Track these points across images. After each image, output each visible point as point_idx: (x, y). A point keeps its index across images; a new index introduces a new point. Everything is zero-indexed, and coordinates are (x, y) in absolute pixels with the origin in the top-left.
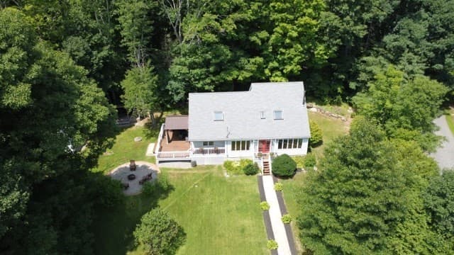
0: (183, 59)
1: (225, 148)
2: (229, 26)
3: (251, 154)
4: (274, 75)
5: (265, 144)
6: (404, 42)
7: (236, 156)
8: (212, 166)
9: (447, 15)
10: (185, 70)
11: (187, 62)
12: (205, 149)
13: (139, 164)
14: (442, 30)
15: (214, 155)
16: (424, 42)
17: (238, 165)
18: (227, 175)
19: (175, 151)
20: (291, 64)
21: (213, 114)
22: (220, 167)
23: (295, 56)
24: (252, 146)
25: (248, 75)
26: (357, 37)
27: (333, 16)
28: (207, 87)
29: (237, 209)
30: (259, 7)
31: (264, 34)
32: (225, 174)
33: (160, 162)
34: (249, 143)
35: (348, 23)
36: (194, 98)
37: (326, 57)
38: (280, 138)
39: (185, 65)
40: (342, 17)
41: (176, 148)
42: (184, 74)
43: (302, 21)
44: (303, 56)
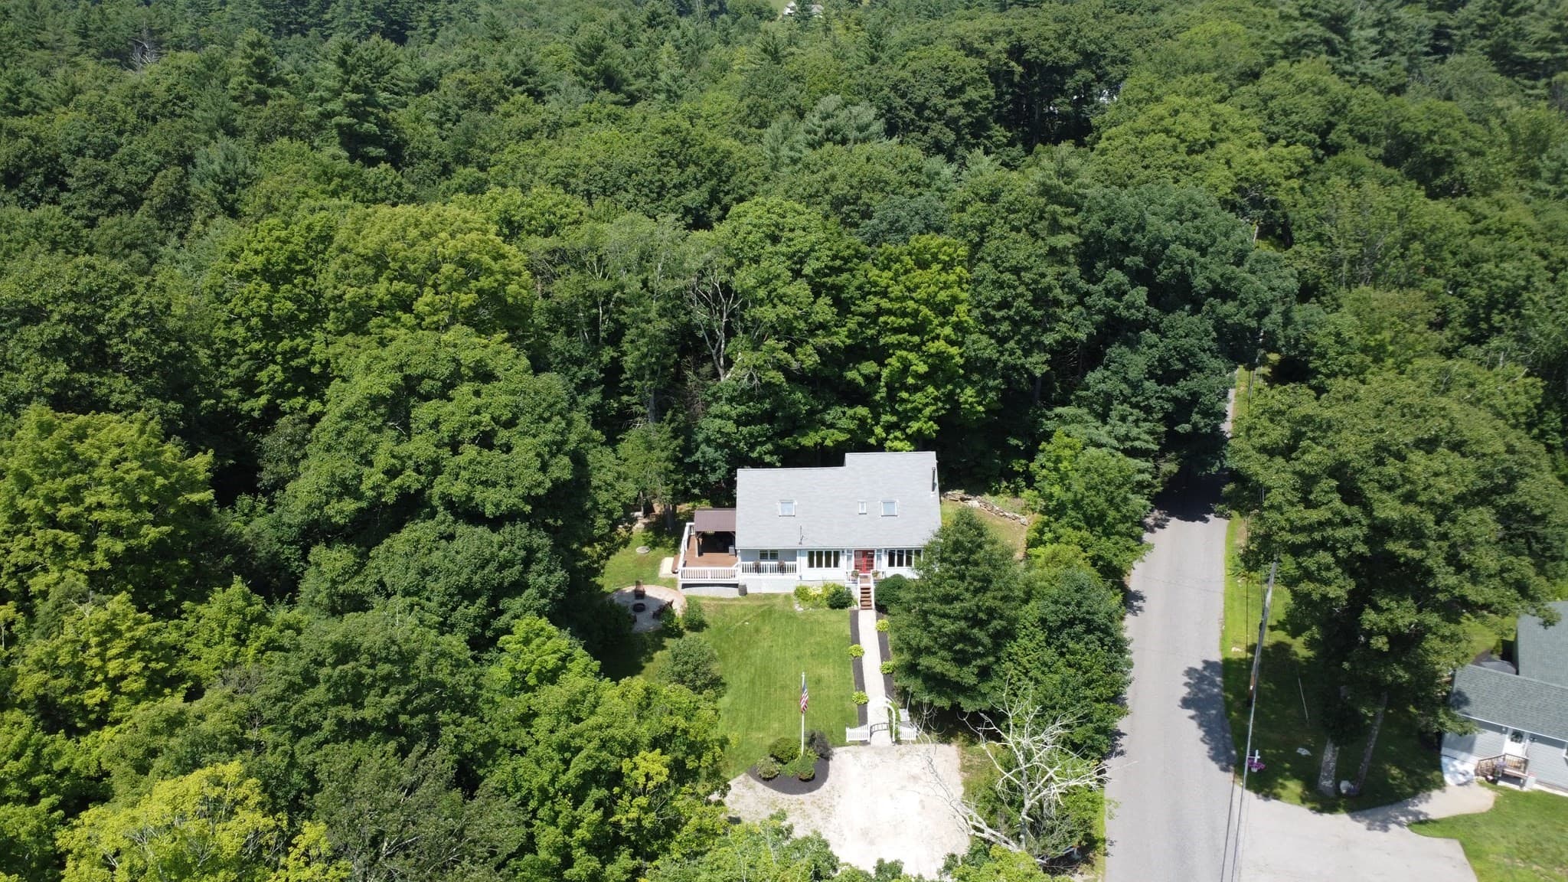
0: (726, 408)
1: (797, 563)
2: (808, 358)
3: (841, 575)
4: (891, 436)
5: (866, 557)
6: (1114, 385)
7: (818, 579)
8: (775, 596)
9: (1183, 341)
10: (730, 427)
11: (733, 413)
12: (763, 563)
13: (650, 591)
14: (1179, 366)
15: (778, 576)
16: (1150, 385)
17: (820, 592)
18: (798, 608)
19: (713, 569)
20: (918, 419)
21: (779, 505)
22: (787, 597)
23: (926, 405)
24: (843, 560)
25: (842, 437)
26: (1032, 378)
27: (985, 340)
28: (767, 459)
29: (812, 655)
30: (860, 324)
31: (869, 367)
32: (796, 607)
33: (685, 586)
34: (837, 554)
35: (1012, 353)
36: (745, 476)
37: (981, 408)
38: (891, 546)
39: (729, 418)
40: (1002, 341)
41: (711, 563)
42: (728, 434)
43: (933, 347)
44: (940, 404)
